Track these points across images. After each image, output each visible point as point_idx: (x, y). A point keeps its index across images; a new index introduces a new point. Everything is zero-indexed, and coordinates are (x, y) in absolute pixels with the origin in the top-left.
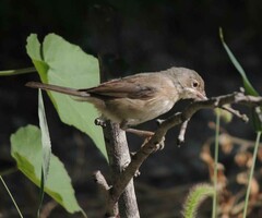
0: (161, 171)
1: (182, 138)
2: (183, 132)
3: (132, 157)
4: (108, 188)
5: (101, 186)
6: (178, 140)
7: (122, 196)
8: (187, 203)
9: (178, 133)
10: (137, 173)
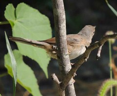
0: (88, 73)
1: (99, 55)
2: (100, 52)
3: (72, 66)
4: (59, 83)
5: (55, 82)
6: (97, 56)
7: (67, 87)
8: (101, 90)
9: (97, 53)
10: (75, 74)
